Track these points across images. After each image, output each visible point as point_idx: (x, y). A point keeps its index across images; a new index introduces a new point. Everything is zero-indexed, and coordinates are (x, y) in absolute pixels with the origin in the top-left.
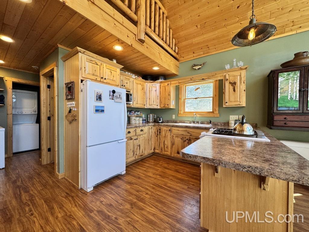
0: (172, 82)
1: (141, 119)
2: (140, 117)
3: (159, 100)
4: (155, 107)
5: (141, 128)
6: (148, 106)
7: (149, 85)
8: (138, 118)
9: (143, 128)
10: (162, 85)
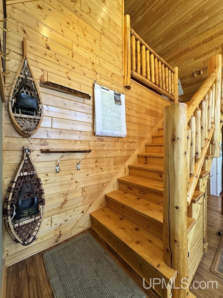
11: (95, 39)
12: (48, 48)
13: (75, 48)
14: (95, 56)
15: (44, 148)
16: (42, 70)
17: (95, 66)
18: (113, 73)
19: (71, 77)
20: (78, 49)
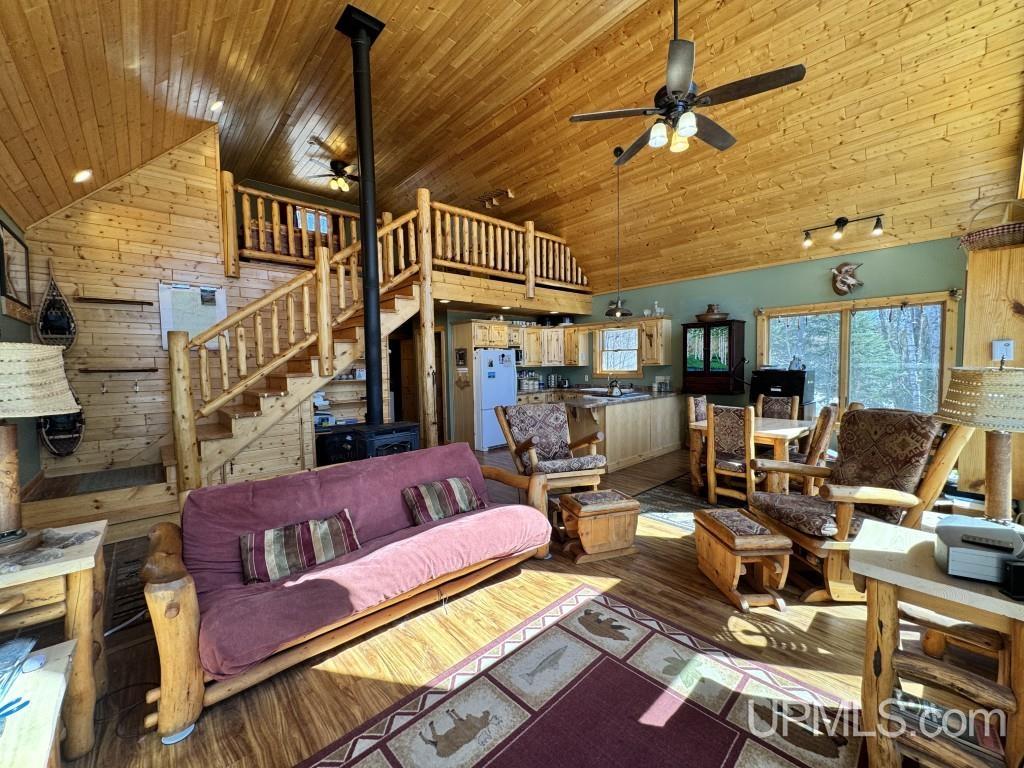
0: (581, 328)
1: (537, 383)
2: (535, 380)
3: (562, 355)
4: (558, 364)
5: (535, 396)
6: (545, 364)
7: (547, 332)
8: (531, 382)
9: (538, 395)
10: (567, 331)
11: (158, 225)
12: (82, 258)
13: (123, 247)
14: (160, 248)
15: (82, 367)
16: (76, 284)
17: (160, 261)
18: (199, 263)
19: (118, 283)
20: (127, 246)
